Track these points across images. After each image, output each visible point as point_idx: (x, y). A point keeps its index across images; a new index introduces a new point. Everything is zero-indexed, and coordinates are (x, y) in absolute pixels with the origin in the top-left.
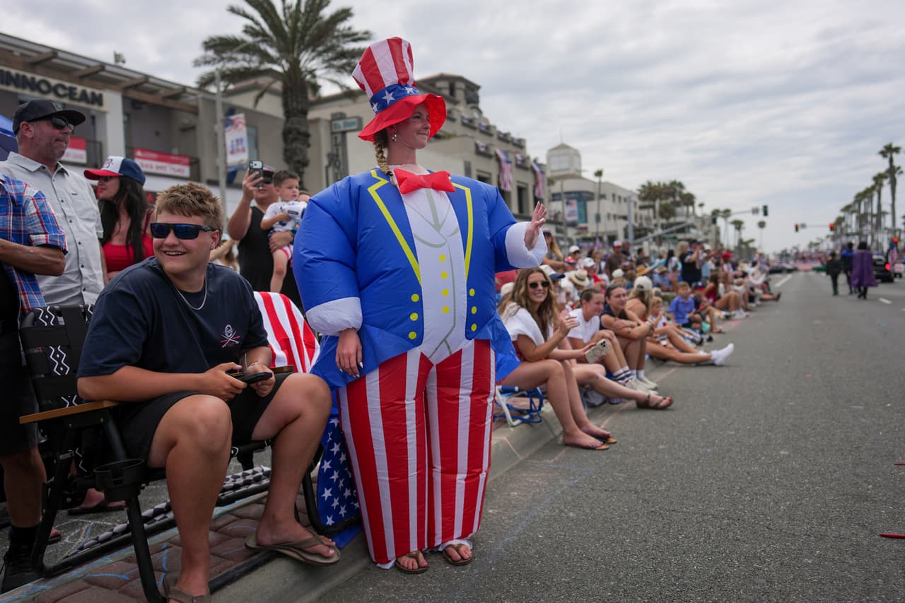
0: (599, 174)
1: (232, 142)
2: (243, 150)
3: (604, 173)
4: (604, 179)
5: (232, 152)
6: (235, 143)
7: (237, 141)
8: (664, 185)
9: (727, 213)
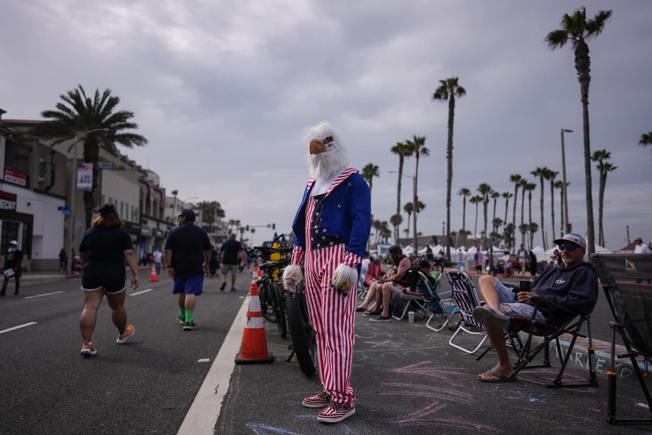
0: (175, 193)
1: (82, 176)
2: (89, 182)
3: (179, 193)
4: (178, 196)
5: (81, 182)
6: (84, 177)
7: (85, 176)
8: (208, 203)
9: (238, 222)
